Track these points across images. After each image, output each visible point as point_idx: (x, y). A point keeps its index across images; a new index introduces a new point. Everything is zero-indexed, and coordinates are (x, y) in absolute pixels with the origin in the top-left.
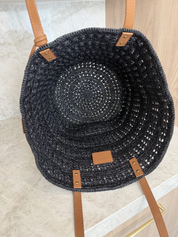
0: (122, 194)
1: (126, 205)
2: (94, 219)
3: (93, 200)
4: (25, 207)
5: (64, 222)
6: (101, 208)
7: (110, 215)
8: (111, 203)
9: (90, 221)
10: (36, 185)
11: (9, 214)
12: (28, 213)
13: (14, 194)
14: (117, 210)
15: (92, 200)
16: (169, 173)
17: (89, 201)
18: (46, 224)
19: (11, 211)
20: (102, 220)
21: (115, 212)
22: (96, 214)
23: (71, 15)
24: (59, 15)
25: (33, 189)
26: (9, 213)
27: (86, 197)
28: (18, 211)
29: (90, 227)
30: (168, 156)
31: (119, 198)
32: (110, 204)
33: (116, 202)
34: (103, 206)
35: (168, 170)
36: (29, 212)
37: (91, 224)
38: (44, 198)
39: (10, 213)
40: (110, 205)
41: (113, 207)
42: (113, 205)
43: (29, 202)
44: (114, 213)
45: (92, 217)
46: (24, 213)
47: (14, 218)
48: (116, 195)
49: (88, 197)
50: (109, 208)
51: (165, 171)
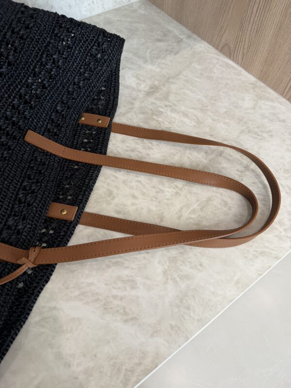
0: (194, 298)
2: (140, 364)
6: (152, 336)
8: (173, 323)
9: (132, 371)
14: (187, 339)
15: (132, 319)
16: (287, 237)
17: (126, 321)
21: (183, 343)
22: (143, 353)
27: (118, 311)
30: (287, 192)
31: (188, 308)
32: (171, 325)
33: (184, 319)
34: (157, 332)
35: (285, 230)
37: (134, 379)
40: (172, 327)
41: (178, 332)
42: (179, 328)
45: (137, 361)
47: (181, 279)
48: (182, 302)
49: (122, 311)
50: (171, 334)
51: (280, 232)
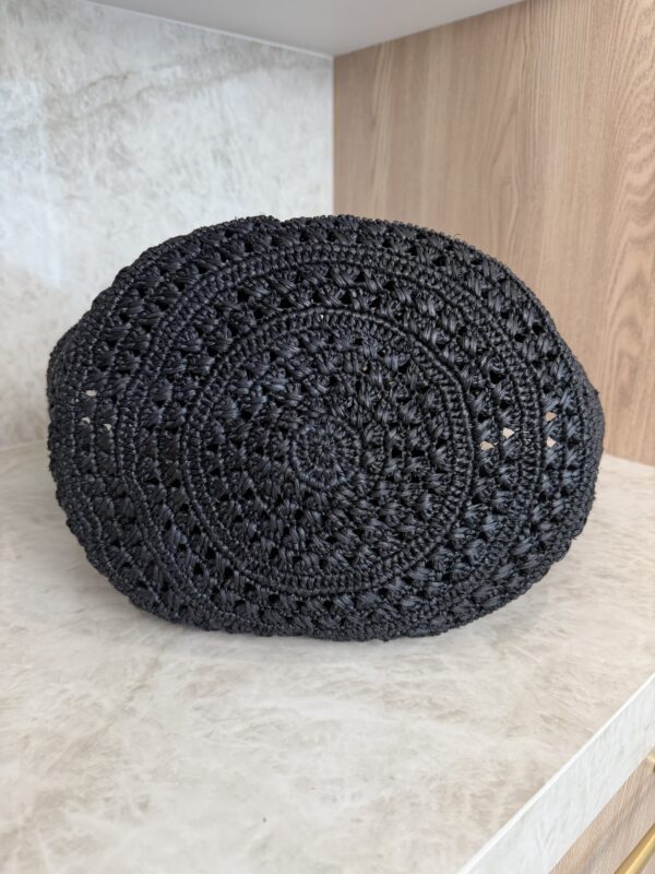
1: (612, 712)
2: (501, 783)
3: (458, 711)
4: (110, 789)
5: (359, 821)
6: (509, 735)
7: (569, 759)
8: (545, 712)
9: (489, 797)
10: (141, 687)
11: (20, 836)
12: (138, 813)
13: (27, 737)
14: (590, 735)
17: (442, 717)
18: (263, 847)
19: (28, 820)
20: (541, 784)
21: (584, 743)
23: (220, 79)
24: (178, 69)
25: (131, 704)
26: (15, 831)
27: (417, 704)
28: (74, 810)
29: (502, 824)
31: (567, 689)
32: (542, 716)
33: (567, 705)
34: (516, 728)
36: (144, 806)
38: (207, 736)
39: (24, 828)
40: (546, 719)
41: (564, 725)
42: (560, 719)
43: (126, 763)
44: (578, 747)
45: (492, 779)
46: (110, 816)
47: (59, 851)
50: (548, 730)
